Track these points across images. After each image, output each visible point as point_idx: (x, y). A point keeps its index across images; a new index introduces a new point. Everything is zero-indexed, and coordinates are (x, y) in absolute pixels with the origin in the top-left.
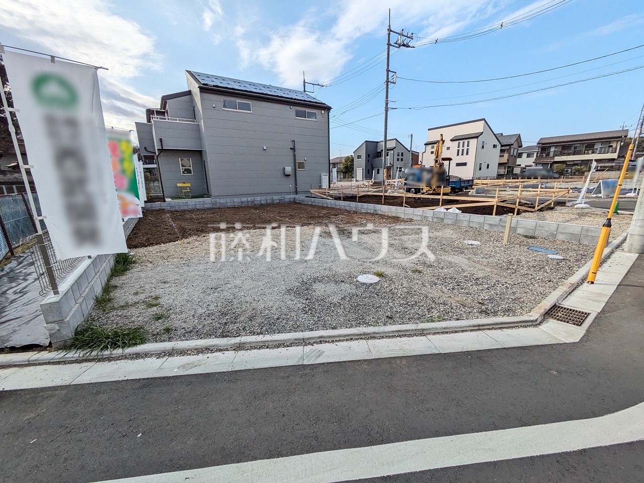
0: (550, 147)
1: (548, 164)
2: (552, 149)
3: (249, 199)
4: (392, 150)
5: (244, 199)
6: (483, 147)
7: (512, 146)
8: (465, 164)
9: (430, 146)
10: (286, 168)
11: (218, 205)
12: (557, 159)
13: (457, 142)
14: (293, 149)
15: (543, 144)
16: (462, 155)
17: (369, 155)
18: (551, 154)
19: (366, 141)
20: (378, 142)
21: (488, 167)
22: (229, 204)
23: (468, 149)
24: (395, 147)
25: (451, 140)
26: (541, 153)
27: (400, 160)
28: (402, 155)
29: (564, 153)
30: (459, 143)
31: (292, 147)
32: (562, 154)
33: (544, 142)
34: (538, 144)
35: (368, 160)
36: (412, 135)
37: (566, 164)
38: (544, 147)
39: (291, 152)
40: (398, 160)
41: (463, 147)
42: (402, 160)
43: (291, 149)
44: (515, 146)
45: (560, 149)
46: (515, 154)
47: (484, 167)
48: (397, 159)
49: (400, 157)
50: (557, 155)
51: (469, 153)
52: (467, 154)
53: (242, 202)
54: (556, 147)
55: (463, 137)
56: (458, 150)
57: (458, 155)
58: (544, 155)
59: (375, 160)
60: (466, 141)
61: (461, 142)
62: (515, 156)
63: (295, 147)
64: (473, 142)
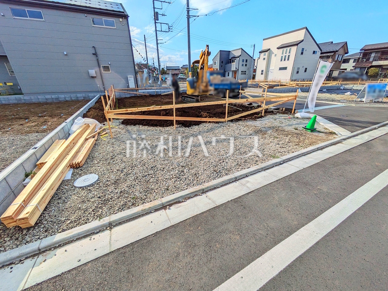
0: (371, 53)
1: (366, 67)
2: (373, 55)
3: (53, 96)
4: (238, 57)
5: (48, 97)
6: (302, 53)
7: (337, 53)
8: (285, 68)
9: (263, 54)
10: (89, 70)
11: (23, 101)
12: (375, 63)
13: (282, 50)
14: (95, 54)
15: (365, 50)
16: (285, 60)
17: (222, 62)
18: (371, 60)
19: (220, 51)
20: (230, 51)
21: (305, 71)
22: (34, 101)
23: (289, 56)
24: (241, 55)
25: (278, 48)
26: (363, 58)
27: (244, 65)
28: (247, 61)
29: (382, 58)
30: (283, 50)
31: (94, 52)
32: (381, 59)
33: (367, 48)
34: (361, 50)
35: (222, 66)
36: (254, 45)
37: (382, 68)
38: (366, 53)
39: (94, 57)
40: (243, 65)
41: (286, 54)
42: (246, 65)
43: (93, 54)
44: (341, 52)
45: (379, 55)
46: (340, 60)
47: (302, 71)
48: (241, 65)
49: (245, 63)
50: (375, 60)
51: (290, 59)
52: (288, 60)
53: (47, 99)
54: (376, 52)
55: (287, 45)
56: (282, 56)
57: (281, 60)
58: (365, 60)
59: (227, 65)
60: (289, 48)
61: (285, 49)
62: (340, 62)
63: (96, 52)
64: (294, 49)
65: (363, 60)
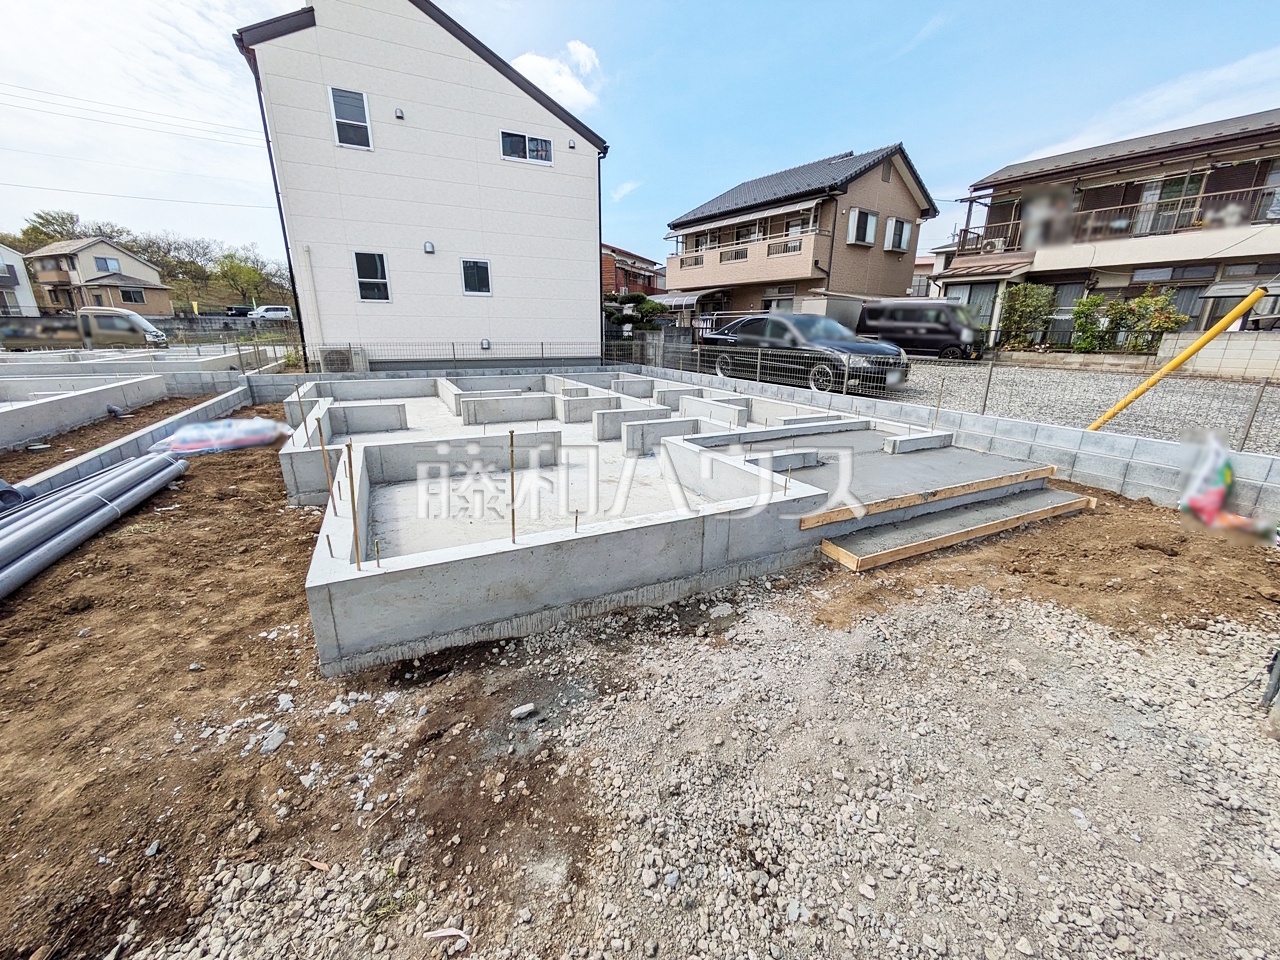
0: (1027, 201)
7: (842, 199)
12: (1046, 259)
15: (998, 186)
34: (978, 186)
37: (1093, 288)
38: (1005, 201)
44: (890, 200)
45: (1070, 206)
46: (888, 245)
50: (1051, 242)
58: (999, 242)
65: (993, 245)
